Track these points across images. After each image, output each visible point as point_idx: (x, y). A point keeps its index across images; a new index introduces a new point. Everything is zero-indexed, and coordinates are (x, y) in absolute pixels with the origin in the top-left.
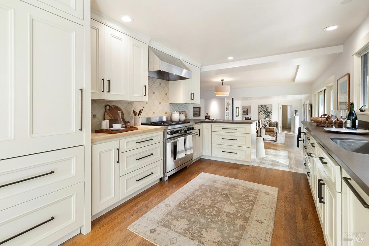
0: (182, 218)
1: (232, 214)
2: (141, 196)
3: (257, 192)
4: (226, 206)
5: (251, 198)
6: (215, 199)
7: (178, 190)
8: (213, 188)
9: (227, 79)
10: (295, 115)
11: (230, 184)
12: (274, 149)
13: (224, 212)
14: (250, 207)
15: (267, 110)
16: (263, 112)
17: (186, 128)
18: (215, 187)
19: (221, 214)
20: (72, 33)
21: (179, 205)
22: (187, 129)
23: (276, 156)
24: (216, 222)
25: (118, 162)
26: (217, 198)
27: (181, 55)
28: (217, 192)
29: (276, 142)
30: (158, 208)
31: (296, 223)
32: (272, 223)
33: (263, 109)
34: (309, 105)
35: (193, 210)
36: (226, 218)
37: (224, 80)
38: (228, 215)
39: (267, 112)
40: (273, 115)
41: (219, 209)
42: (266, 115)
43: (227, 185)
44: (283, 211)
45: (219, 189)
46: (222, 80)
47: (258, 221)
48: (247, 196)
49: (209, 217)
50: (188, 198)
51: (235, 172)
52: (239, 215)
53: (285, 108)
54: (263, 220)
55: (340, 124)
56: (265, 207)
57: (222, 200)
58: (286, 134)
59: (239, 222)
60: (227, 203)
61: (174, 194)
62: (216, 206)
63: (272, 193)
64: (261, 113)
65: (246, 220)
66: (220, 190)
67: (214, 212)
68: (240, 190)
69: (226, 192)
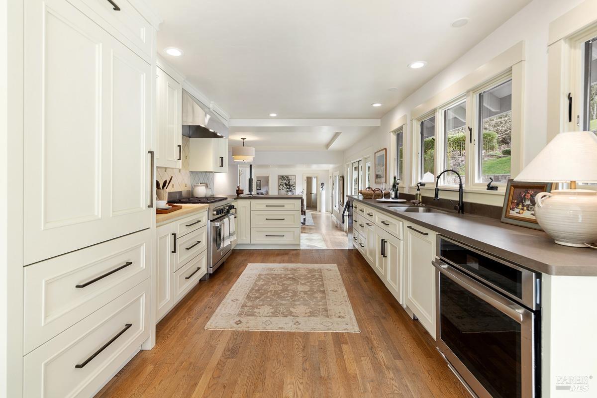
0: (261, 305)
1: (308, 291)
2: (189, 300)
3: (320, 271)
4: (299, 287)
5: (317, 276)
6: (284, 284)
7: (234, 285)
8: (274, 275)
9: (249, 138)
10: (321, 189)
11: (289, 269)
12: (305, 233)
13: (300, 292)
14: (321, 283)
15: (289, 182)
16: (284, 186)
17: (227, 206)
18: (275, 275)
19: (298, 294)
20: (142, 75)
21: (248, 297)
22: (228, 208)
23: (310, 240)
24: (298, 300)
25: (174, 251)
26: (285, 282)
27: (211, 102)
28: (281, 278)
29: (305, 224)
30: (225, 305)
31: (361, 285)
32: (344, 289)
33: (284, 181)
34: (340, 177)
35: (267, 297)
36: (306, 296)
37: (245, 139)
38: (305, 293)
39: (290, 186)
40: (296, 189)
41: (294, 291)
42: (288, 190)
43: (288, 270)
44: (348, 280)
45: (281, 275)
46: (242, 139)
47: (333, 291)
48: (313, 275)
49: (289, 298)
50: (253, 289)
51: (286, 258)
52: (315, 290)
53: (309, 180)
54: (336, 289)
55: (387, 195)
56: (333, 280)
57: (292, 283)
58: (312, 214)
59: (319, 295)
60: (298, 284)
61: (232, 289)
62: (289, 289)
63: (333, 268)
64: (281, 186)
65: (323, 292)
66: (283, 276)
67: (290, 294)
68: (303, 272)
69: (291, 276)
